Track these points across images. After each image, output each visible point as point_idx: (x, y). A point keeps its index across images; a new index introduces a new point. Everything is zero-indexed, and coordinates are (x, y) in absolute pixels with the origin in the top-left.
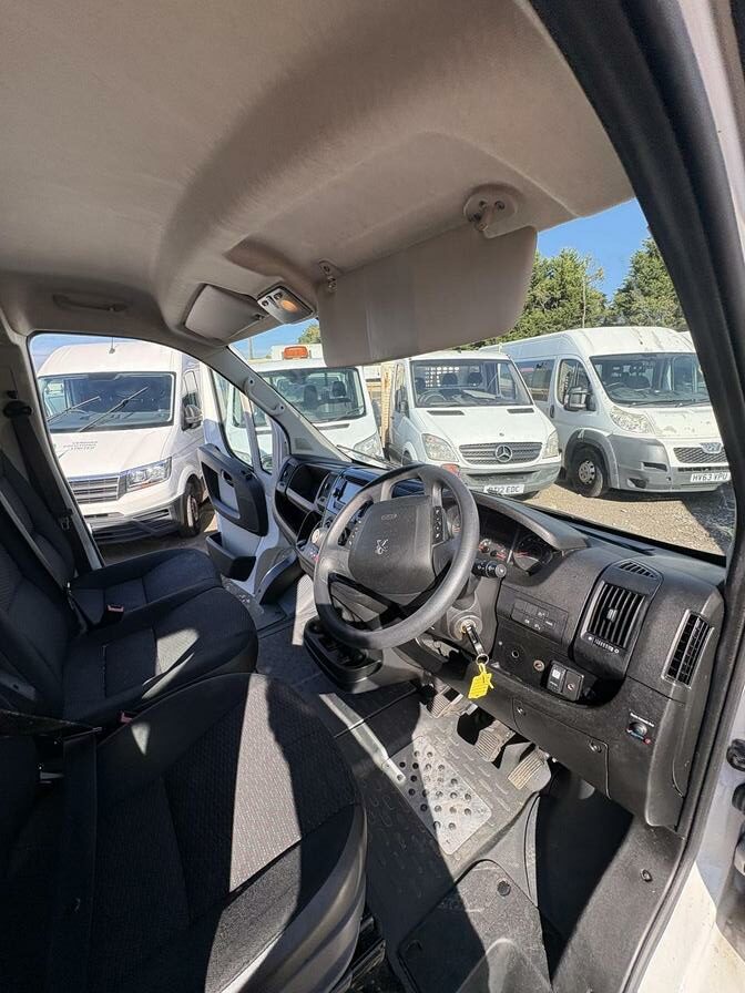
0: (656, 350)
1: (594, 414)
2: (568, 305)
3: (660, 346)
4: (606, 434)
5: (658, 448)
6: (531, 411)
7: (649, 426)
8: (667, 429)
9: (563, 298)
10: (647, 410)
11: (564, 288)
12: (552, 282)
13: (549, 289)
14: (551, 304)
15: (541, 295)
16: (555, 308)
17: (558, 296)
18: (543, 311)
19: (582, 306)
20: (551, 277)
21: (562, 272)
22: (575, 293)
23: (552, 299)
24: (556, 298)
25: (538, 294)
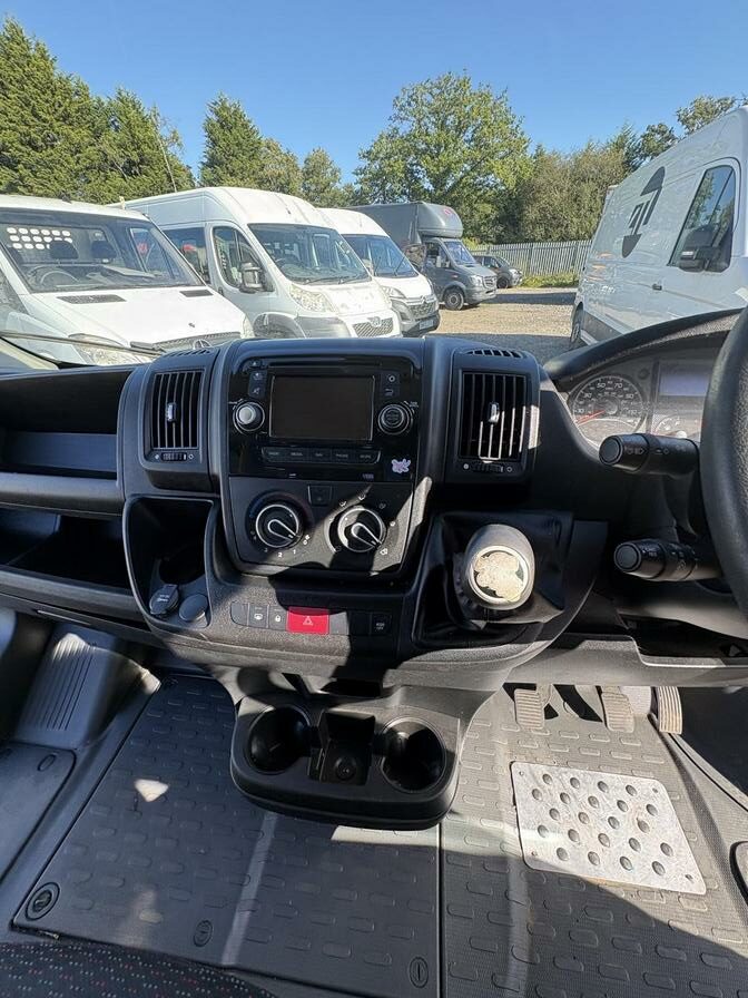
0: (304, 223)
1: (272, 295)
2: (152, 173)
3: (307, 220)
4: (292, 317)
5: (339, 326)
6: (206, 293)
7: (328, 304)
8: (342, 306)
9: (142, 162)
10: (321, 287)
11: (139, 148)
12: (120, 136)
13: (120, 146)
14: (130, 169)
15: (113, 153)
16: (137, 175)
17: (136, 159)
18: (123, 177)
19: (169, 177)
20: (117, 128)
21: (129, 125)
22: (155, 158)
23: (129, 162)
24: (133, 162)
25: (108, 151)
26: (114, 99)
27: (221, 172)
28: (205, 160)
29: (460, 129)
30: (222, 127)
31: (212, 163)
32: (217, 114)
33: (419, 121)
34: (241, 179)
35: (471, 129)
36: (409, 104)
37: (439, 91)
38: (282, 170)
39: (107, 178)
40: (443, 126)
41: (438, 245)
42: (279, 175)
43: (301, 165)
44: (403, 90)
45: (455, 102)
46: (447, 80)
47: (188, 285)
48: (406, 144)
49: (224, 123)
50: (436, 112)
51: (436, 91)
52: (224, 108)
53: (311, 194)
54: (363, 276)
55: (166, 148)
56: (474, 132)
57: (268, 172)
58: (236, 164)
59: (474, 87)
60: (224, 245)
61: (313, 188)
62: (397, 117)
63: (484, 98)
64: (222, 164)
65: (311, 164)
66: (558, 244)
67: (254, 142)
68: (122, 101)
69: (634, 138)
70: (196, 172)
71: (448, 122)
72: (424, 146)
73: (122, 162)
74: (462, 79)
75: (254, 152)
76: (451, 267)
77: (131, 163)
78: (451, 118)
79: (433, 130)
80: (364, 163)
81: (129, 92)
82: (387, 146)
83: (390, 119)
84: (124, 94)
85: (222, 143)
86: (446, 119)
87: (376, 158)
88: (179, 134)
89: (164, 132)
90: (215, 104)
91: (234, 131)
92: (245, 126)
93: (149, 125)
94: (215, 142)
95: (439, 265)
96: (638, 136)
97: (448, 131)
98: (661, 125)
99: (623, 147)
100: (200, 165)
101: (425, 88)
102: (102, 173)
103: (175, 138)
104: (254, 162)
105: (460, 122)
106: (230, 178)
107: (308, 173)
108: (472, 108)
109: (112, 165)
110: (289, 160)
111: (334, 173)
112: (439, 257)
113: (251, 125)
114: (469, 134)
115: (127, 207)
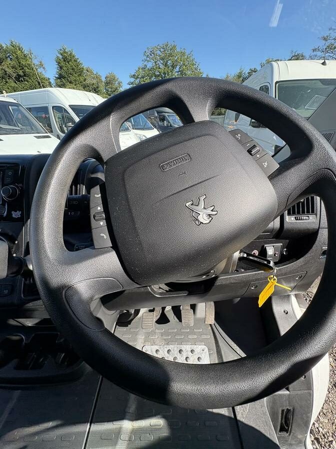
2: (30, 81)
6: (48, 137)
9: (25, 75)
11: (23, 69)
12: (13, 63)
13: (13, 67)
14: (18, 78)
15: (10, 71)
16: (22, 81)
17: (21, 73)
18: (15, 82)
19: (39, 83)
20: (11, 59)
21: (17, 58)
22: (31, 74)
23: (18, 75)
24: (20, 75)
25: (7, 69)
26: (8, 45)
27: (65, 82)
28: (57, 76)
29: (173, 66)
30: (65, 61)
31: (61, 77)
32: (62, 55)
33: (155, 62)
34: (75, 85)
35: (178, 67)
36: (151, 55)
37: (163, 50)
38: (95, 81)
39: (7, 82)
40: (166, 65)
41: (164, 116)
42: (93, 84)
43: (104, 79)
44: (148, 48)
45: (171, 55)
46: (166, 46)
47: (39, 133)
48: (151, 72)
49: (65, 59)
50: (162, 59)
51: (162, 50)
52: (65, 52)
53: (109, 93)
54: (127, 129)
55: (37, 69)
56: (180, 68)
57: (88, 82)
58: (72, 78)
59: (178, 50)
60: (59, 115)
61: (110, 90)
62: (146, 60)
63: (183, 54)
64: (66, 78)
65: (108, 79)
66: (217, 117)
67: (80, 69)
68: (13, 47)
69: (245, 73)
70: (52, 81)
71: (168, 64)
72: (158, 73)
73: (15, 75)
74: (173, 45)
75: (80, 72)
76: (171, 126)
77: (19, 76)
78: (169, 62)
79: (162, 66)
80: (132, 80)
81: (17, 42)
82: (142, 73)
83: (143, 61)
84: (14, 43)
85: (65, 68)
86: (167, 62)
87: (138, 78)
88: (43, 63)
89: (35, 62)
90: (61, 50)
91: (70, 63)
92: (75, 61)
93: (28, 58)
94: (61, 68)
95: (165, 125)
96: (246, 73)
97: (169, 67)
98: (255, 69)
99: (241, 77)
100: (54, 78)
101: (157, 48)
102: (4, 80)
103: (41, 65)
104: (81, 78)
105: (173, 64)
106: (69, 84)
107: (107, 83)
108: (178, 58)
109: (9, 76)
110: (98, 77)
111: (119, 83)
112: (165, 122)
113: (78, 61)
114: (177, 69)
115: (7, 96)
